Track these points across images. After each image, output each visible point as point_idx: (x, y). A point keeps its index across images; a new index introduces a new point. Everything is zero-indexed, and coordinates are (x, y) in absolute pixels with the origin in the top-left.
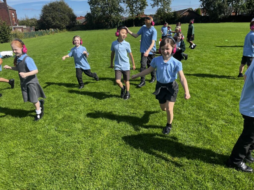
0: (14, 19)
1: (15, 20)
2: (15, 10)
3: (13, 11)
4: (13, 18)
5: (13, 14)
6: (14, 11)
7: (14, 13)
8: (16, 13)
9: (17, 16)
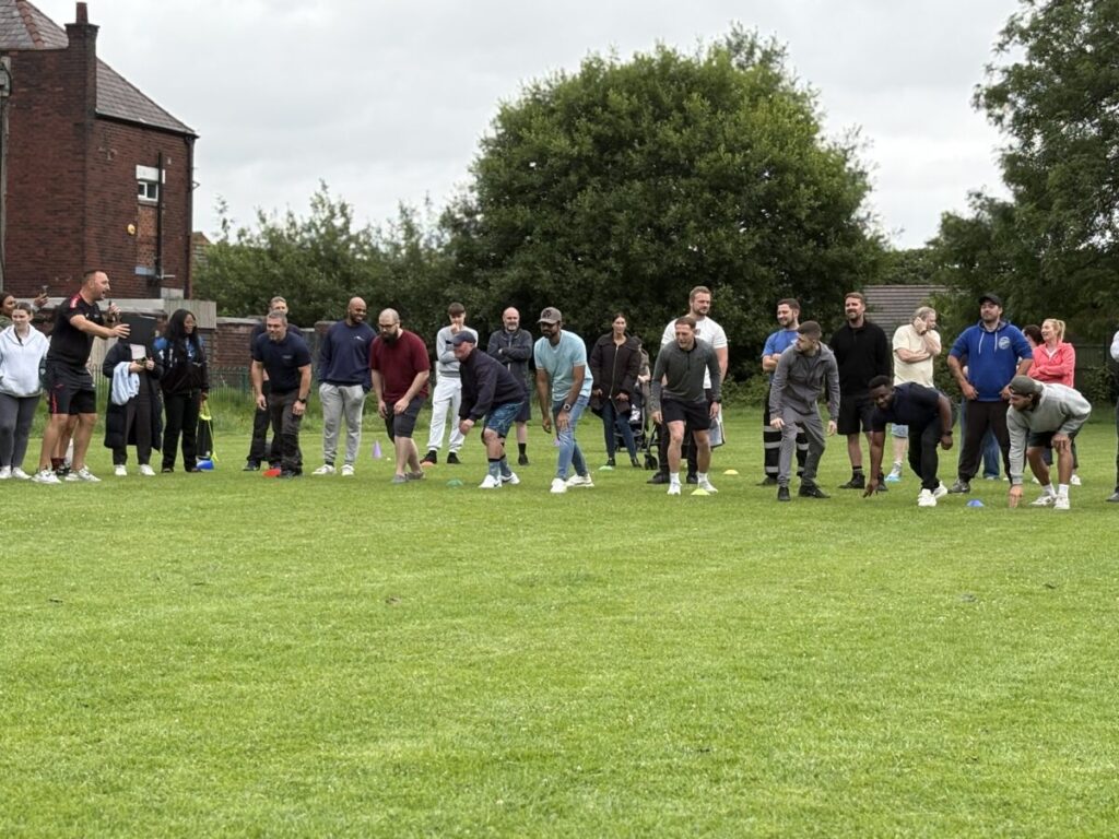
0: (140, 228)
1: (152, 233)
2: (188, 138)
3: (155, 136)
4: (132, 216)
5: (146, 173)
6: (179, 142)
7: (159, 166)
8: (189, 170)
9: (196, 194)
